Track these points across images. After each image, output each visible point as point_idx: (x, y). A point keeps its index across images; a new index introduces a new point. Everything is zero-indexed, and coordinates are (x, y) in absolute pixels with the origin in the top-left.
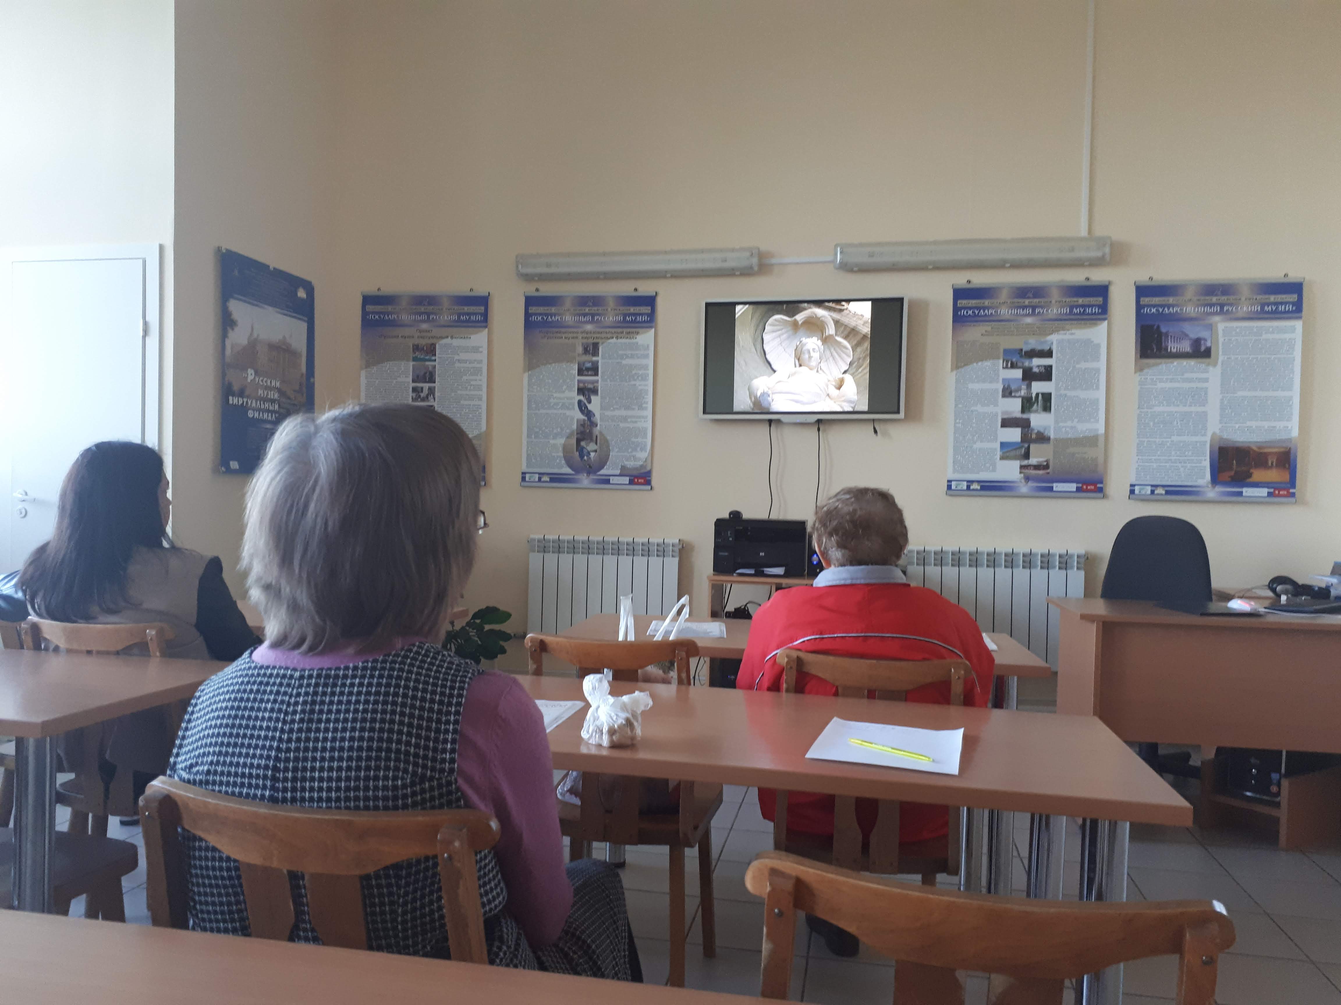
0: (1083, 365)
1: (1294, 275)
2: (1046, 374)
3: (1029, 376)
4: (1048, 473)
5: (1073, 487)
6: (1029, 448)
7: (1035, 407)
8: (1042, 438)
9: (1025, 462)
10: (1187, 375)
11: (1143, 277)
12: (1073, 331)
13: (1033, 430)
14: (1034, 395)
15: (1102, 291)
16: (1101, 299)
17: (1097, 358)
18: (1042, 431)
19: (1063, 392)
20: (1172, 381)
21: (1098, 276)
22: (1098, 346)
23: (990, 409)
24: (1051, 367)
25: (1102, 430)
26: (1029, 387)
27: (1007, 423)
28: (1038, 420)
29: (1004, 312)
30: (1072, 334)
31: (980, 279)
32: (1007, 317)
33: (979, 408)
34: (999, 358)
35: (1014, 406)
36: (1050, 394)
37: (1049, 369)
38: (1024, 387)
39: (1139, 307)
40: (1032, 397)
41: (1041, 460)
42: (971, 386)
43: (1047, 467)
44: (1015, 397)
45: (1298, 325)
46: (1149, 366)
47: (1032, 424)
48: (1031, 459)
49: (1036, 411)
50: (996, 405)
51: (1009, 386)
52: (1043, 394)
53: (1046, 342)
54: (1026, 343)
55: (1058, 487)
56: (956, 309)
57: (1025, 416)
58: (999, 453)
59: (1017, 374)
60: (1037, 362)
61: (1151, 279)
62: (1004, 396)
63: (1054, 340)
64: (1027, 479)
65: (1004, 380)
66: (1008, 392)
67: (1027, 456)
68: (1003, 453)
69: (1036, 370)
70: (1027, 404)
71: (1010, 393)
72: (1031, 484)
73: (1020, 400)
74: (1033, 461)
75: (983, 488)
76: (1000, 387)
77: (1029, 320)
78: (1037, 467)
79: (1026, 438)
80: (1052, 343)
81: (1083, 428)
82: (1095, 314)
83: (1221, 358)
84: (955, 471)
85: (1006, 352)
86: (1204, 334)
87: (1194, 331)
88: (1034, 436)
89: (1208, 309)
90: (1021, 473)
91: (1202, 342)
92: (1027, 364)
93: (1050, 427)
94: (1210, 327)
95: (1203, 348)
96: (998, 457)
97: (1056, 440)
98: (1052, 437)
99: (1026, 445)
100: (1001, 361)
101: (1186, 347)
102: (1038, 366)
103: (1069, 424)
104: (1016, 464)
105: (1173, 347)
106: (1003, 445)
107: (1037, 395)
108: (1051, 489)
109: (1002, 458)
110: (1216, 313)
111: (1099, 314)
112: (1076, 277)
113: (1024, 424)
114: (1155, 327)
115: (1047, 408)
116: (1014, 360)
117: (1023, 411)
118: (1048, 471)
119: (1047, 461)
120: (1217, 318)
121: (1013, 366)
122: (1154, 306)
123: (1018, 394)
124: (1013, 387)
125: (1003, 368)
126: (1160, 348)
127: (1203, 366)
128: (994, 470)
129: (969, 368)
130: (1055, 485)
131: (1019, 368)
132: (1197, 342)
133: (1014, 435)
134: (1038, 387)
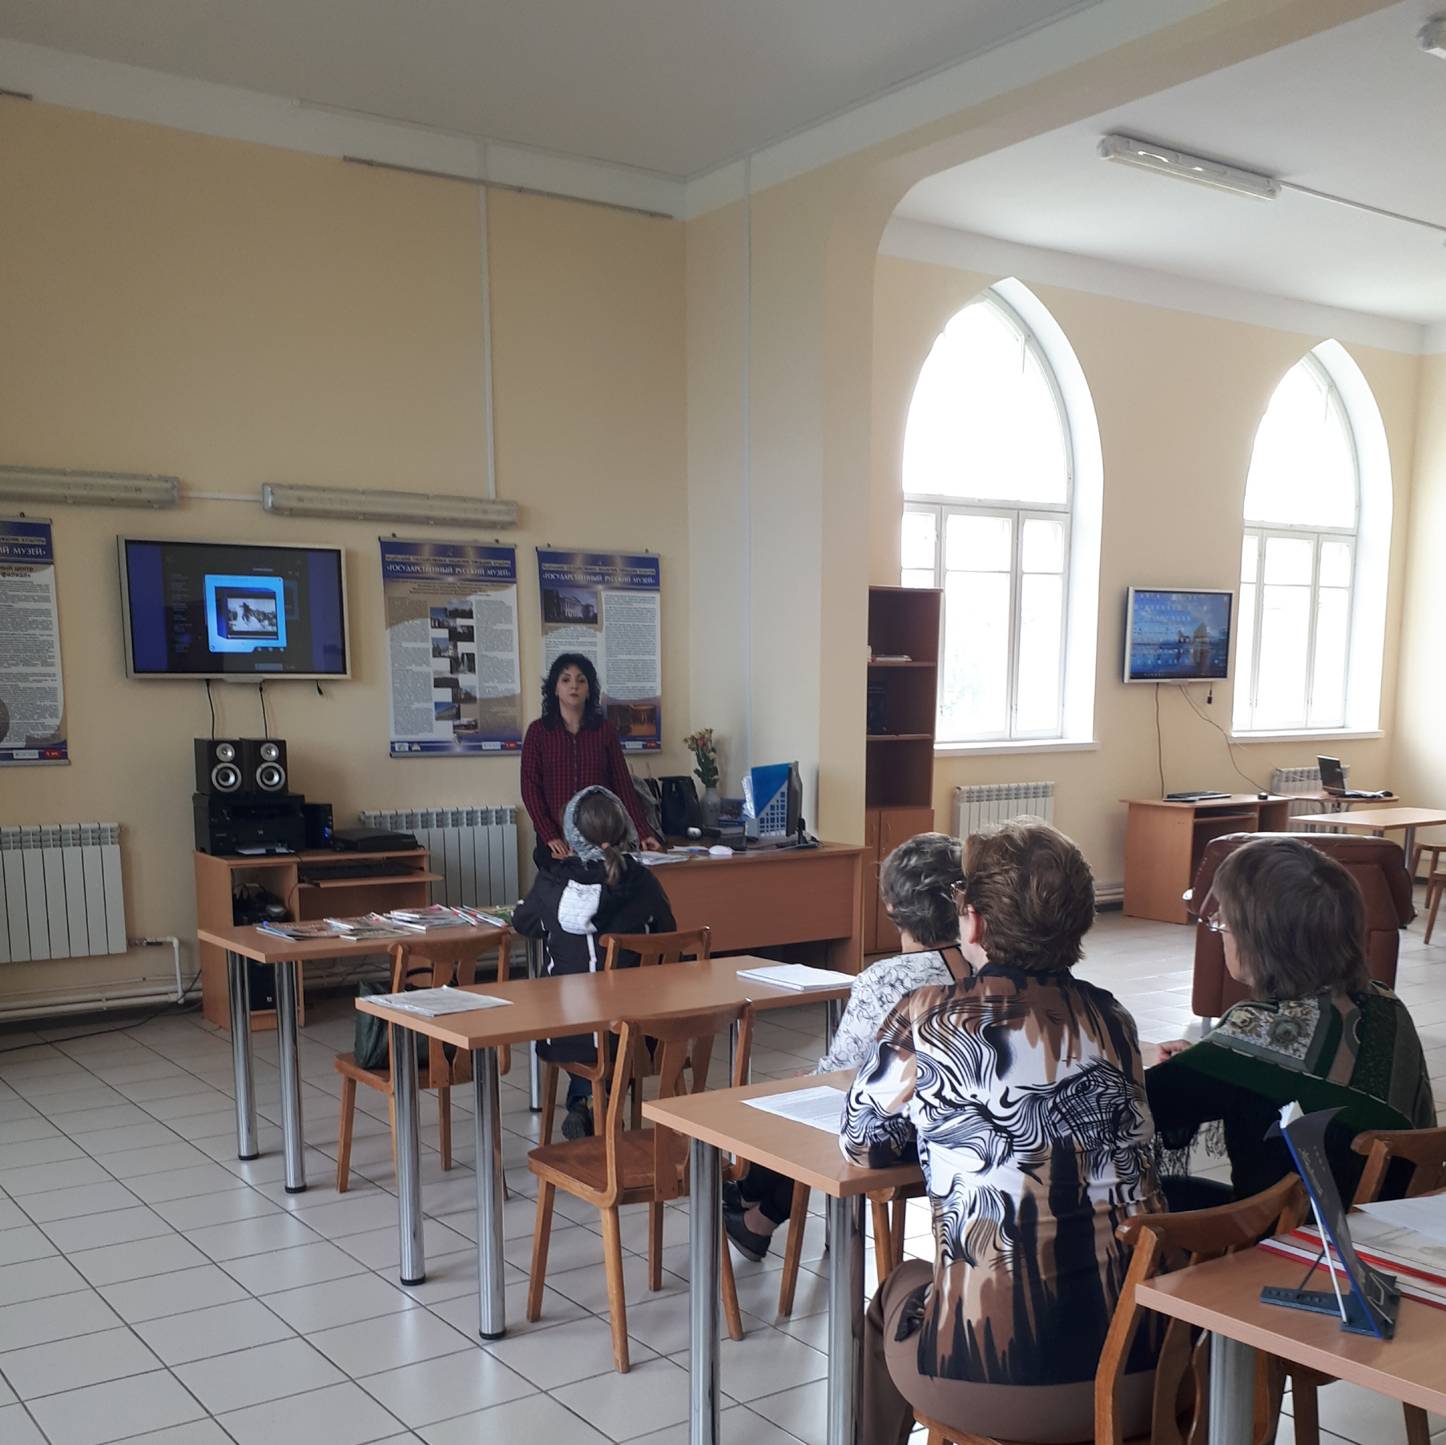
0: (499, 627)
1: (654, 551)
2: (468, 635)
3: (456, 636)
4: (477, 732)
5: (497, 745)
6: (459, 706)
7: (462, 667)
8: (470, 698)
9: (457, 723)
10: (581, 639)
11: (542, 544)
12: (489, 593)
13: (462, 689)
14: (460, 656)
15: (509, 554)
16: (509, 562)
17: (510, 621)
18: (469, 690)
19: (484, 653)
20: (570, 644)
21: (506, 539)
22: (510, 608)
23: (424, 669)
24: (472, 627)
25: (518, 691)
26: (455, 647)
27: (440, 683)
28: (466, 680)
29: (429, 569)
30: (487, 595)
31: (406, 533)
32: (433, 575)
33: (414, 668)
34: (427, 617)
35: (443, 665)
36: (473, 655)
37: (471, 628)
38: (451, 647)
39: (541, 572)
40: (458, 658)
41: (470, 719)
42: (405, 645)
43: (475, 727)
44: (444, 657)
45: (657, 596)
46: (552, 629)
47: (461, 684)
48: (462, 719)
49: (463, 672)
50: (428, 665)
51: (438, 645)
52: (467, 654)
53: (467, 602)
54: (450, 603)
55: (486, 745)
56: (385, 564)
57: (453, 676)
58: (434, 713)
59: (444, 633)
60: (460, 622)
61: (549, 545)
62: (434, 656)
63: (474, 600)
64: (460, 738)
65: (433, 639)
66: (438, 652)
67: (458, 716)
68: (438, 714)
69: (460, 630)
70: (455, 663)
71: (440, 654)
72: (464, 743)
73: (448, 660)
74: (464, 721)
75: (423, 749)
76: (430, 646)
77: (451, 579)
78: (467, 727)
79: (456, 698)
80: (472, 604)
81: (503, 688)
82: (506, 576)
83: (605, 624)
84: (397, 732)
85: (434, 610)
86: (591, 601)
87: (585, 598)
88: (463, 696)
89: (593, 578)
90: (454, 732)
91: (591, 608)
92: (452, 624)
93: (475, 687)
94: (595, 595)
95: (591, 614)
96: (434, 717)
97: (482, 700)
98: (478, 696)
99: (457, 705)
100: (429, 620)
101: (578, 612)
102: (462, 626)
103: (491, 684)
104: (449, 724)
105: (570, 612)
106: (437, 705)
107: (463, 655)
108: (480, 748)
109: (437, 719)
110: (598, 582)
111: (509, 577)
112: (486, 538)
113: (453, 684)
114: (555, 594)
115: (472, 669)
116: (441, 619)
117: (452, 672)
118: (477, 730)
119: (475, 721)
120: (600, 587)
121: (441, 626)
122: (552, 572)
123: (446, 655)
124: (441, 647)
125: (432, 627)
126: (559, 613)
127: (592, 631)
128: (431, 731)
129: (401, 626)
130: (483, 744)
131: (444, 627)
132: (587, 608)
133: (445, 695)
134: (464, 647)
